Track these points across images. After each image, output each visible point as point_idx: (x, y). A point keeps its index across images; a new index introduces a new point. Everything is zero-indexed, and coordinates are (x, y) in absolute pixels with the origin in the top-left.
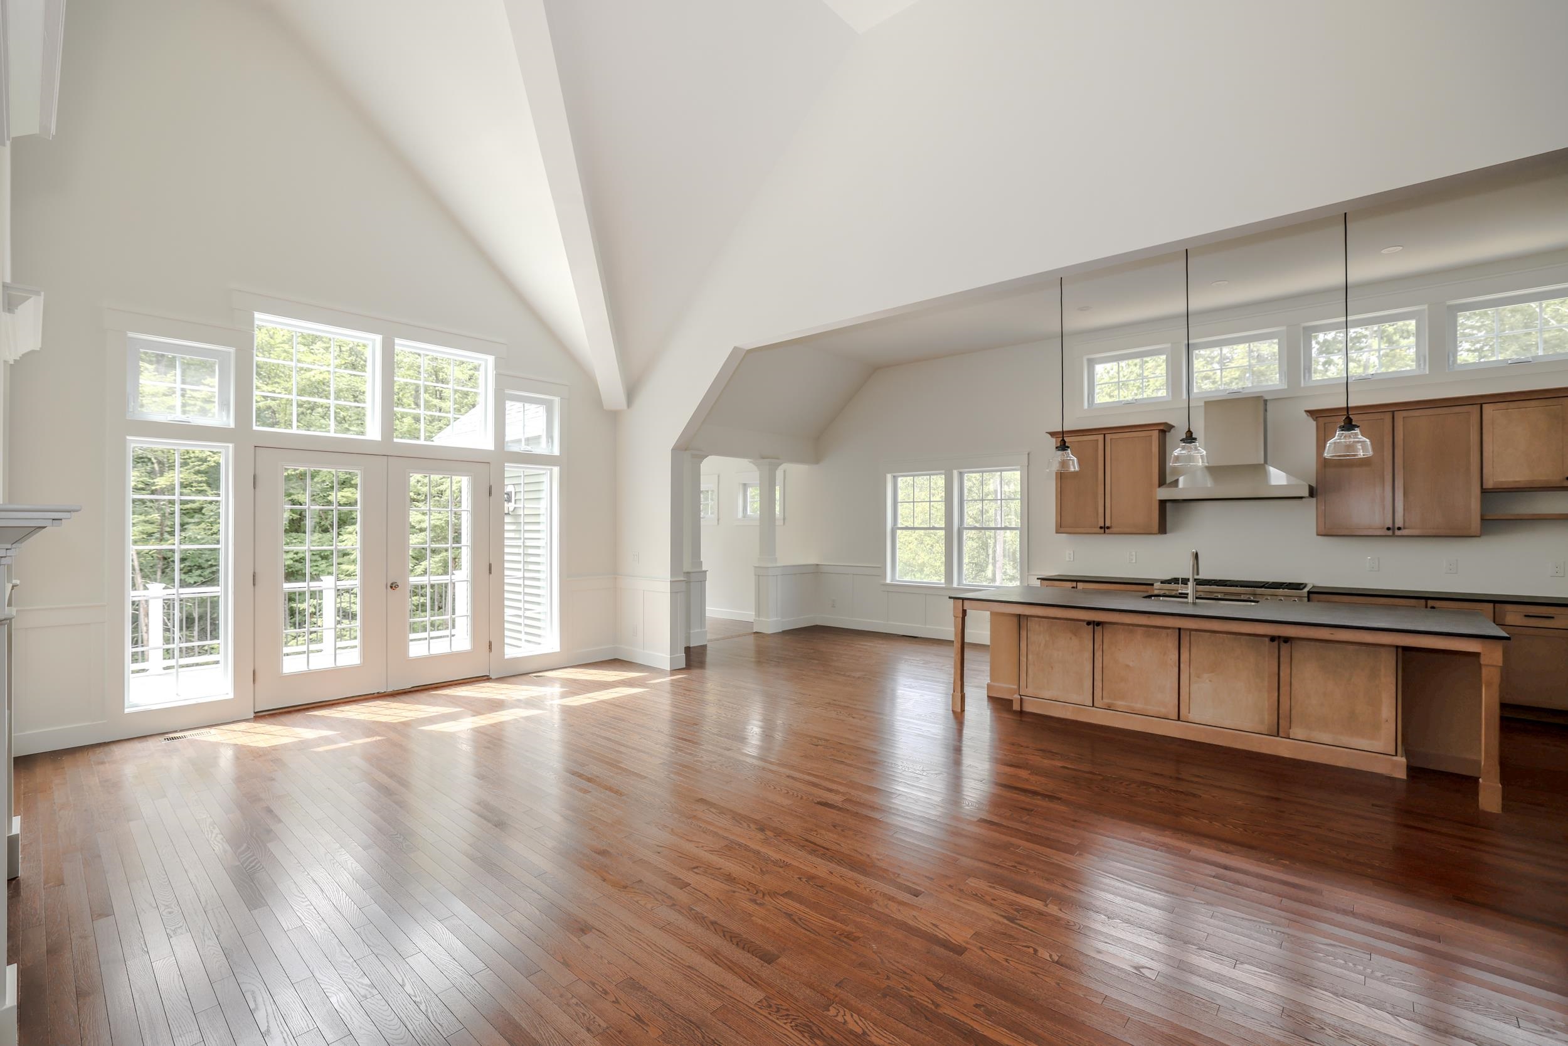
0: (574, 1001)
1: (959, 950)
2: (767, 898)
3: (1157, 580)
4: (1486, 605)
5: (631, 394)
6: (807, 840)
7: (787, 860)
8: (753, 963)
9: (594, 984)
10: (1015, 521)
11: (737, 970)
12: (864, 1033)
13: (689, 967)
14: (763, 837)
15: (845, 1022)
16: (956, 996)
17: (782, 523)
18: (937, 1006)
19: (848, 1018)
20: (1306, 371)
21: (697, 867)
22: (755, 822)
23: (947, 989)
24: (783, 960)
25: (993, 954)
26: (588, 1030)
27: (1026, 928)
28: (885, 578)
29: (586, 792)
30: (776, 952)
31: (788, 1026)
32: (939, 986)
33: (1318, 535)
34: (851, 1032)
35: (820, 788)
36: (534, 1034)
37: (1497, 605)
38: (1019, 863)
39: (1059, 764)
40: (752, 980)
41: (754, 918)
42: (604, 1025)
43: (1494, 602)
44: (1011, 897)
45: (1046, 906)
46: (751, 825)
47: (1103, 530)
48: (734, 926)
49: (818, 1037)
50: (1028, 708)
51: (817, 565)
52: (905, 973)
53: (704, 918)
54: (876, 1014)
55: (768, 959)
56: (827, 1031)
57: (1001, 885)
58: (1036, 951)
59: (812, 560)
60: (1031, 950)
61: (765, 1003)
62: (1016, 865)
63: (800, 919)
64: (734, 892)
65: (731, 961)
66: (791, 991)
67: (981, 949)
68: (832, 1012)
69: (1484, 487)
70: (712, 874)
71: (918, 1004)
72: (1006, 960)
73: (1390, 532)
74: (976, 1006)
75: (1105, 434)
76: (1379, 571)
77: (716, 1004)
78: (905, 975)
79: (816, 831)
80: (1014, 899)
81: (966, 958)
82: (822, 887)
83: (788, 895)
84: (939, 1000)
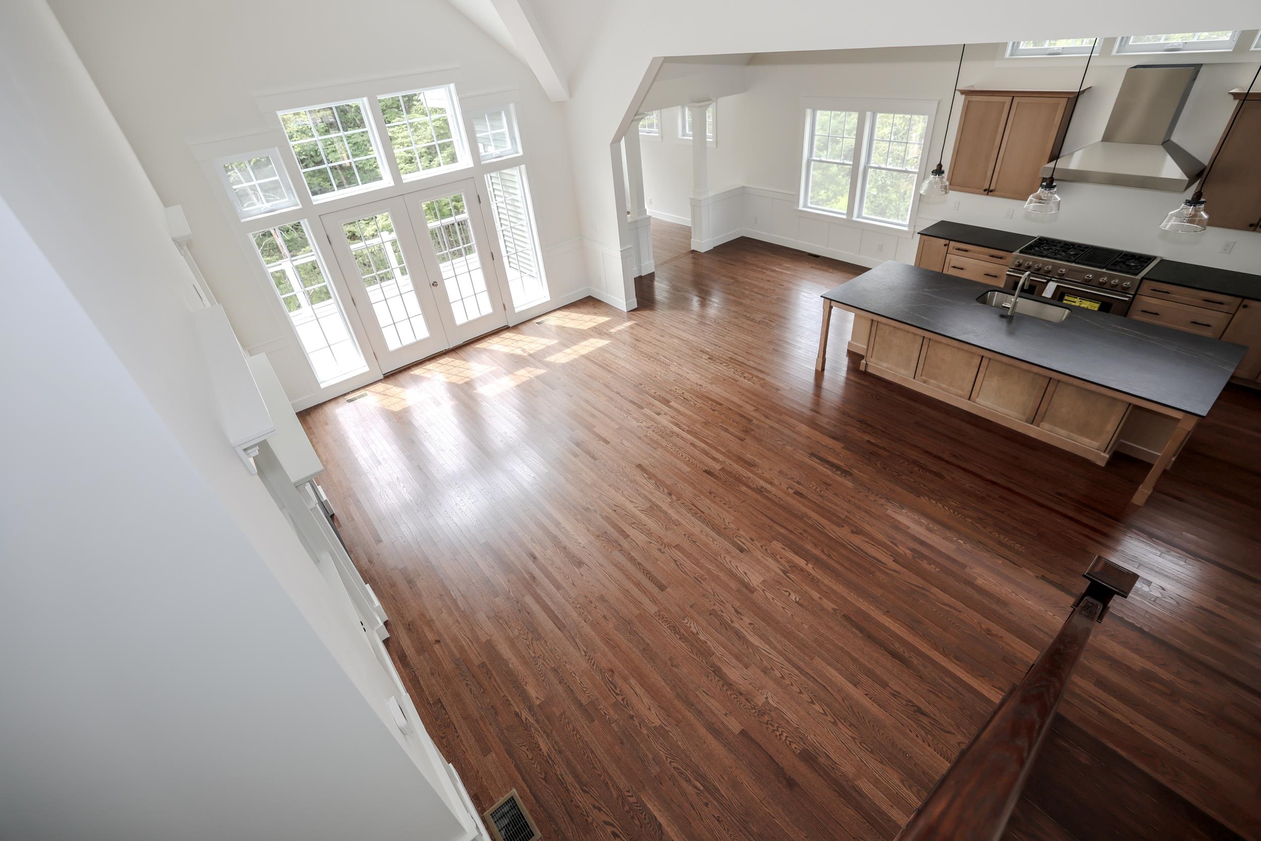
0: (578, 605)
1: (752, 590)
2: (667, 548)
5: (571, 84)
6: (693, 505)
7: (680, 520)
8: (655, 590)
9: (586, 597)
10: (915, 164)
11: (648, 594)
12: (697, 633)
13: (627, 590)
14: (670, 501)
15: (690, 627)
16: (743, 617)
17: (715, 147)
18: (732, 622)
19: (692, 625)
21: (634, 523)
22: (667, 486)
23: (740, 613)
24: (669, 590)
25: (768, 594)
26: (585, 621)
27: (790, 579)
28: (798, 203)
29: (576, 456)
30: (666, 585)
31: (666, 627)
32: (736, 611)
34: (692, 632)
35: (709, 457)
36: (564, 622)
38: (805, 531)
39: (866, 437)
40: (654, 601)
41: (658, 562)
42: (591, 619)
44: (790, 557)
45: (807, 565)
46: (665, 490)
47: (986, 190)
48: (648, 566)
49: (677, 633)
50: (870, 370)
51: (743, 187)
52: (723, 602)
53: (635, 560)
54: (705, 624)
55: (662, 588)
56: (682, 631)
57: (790, 548)
58: (790, 594)
59: (739, 182)
60: (787, 594)
61: (658, 614)
62: (803, 532)
63: (680, 564)
64: (651, 543)
65: (646, 589)
66: (670, 608)
67: (763, 590)
68: (686, 621)
70: (641, 529)
71: (724, 620)
72: (773, 599)
74: (750, 624)
75: (1013, 97)
77: (638, 612)
78: (722, 604)
79: (699, 497)
80: (792, 558)
81: (755, 596)
82: (695, 542)
83: (677, 547)
84: (734, 619)
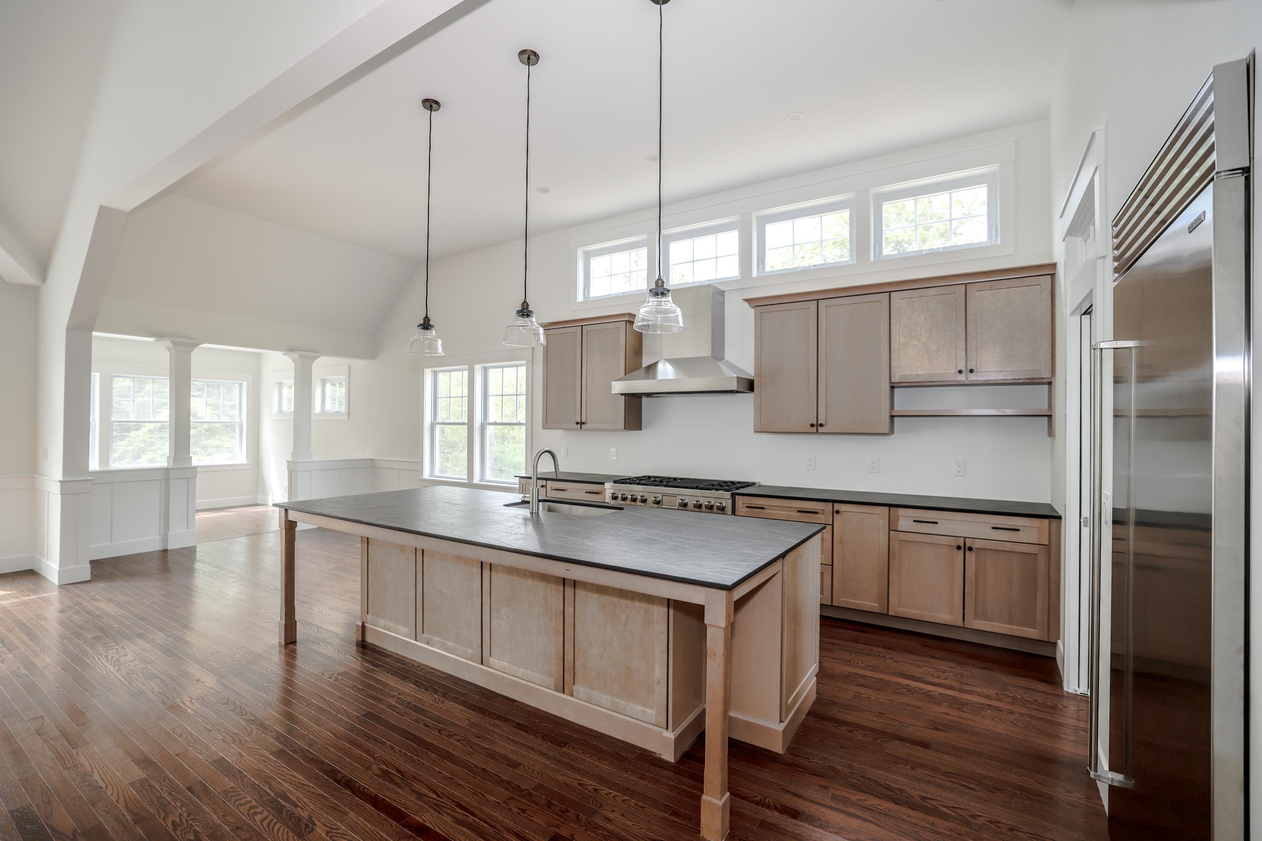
3: (609, 478)
4: (883, 508)
10: (522, 418)
17: (347, 419)
20: (760, 262)
28: (421, 471)
33: (755, 432)
37: (892, 509)
43: (890, 506)
47: (579, 425)
51: (372, 460)
59: (368, 455)
69: (892, 381)
73: (814, 429)
75: (583, 325)
76: (815, 470)
